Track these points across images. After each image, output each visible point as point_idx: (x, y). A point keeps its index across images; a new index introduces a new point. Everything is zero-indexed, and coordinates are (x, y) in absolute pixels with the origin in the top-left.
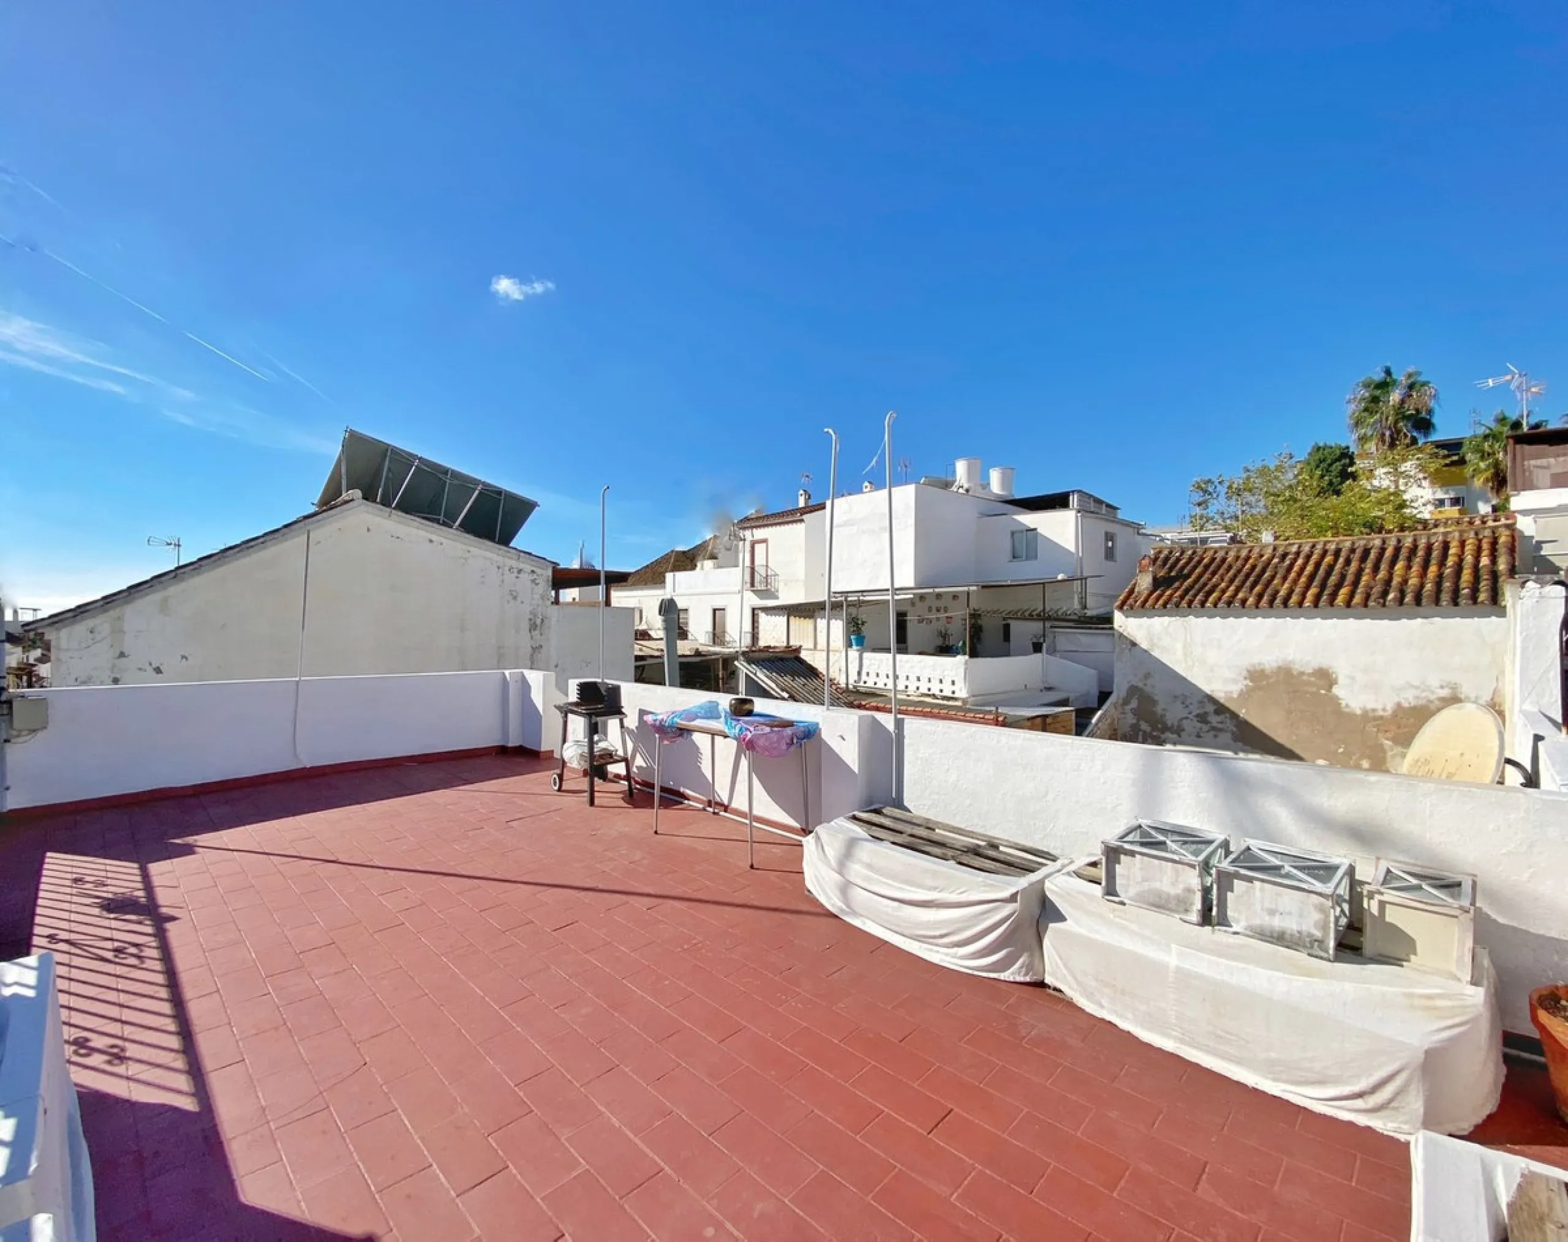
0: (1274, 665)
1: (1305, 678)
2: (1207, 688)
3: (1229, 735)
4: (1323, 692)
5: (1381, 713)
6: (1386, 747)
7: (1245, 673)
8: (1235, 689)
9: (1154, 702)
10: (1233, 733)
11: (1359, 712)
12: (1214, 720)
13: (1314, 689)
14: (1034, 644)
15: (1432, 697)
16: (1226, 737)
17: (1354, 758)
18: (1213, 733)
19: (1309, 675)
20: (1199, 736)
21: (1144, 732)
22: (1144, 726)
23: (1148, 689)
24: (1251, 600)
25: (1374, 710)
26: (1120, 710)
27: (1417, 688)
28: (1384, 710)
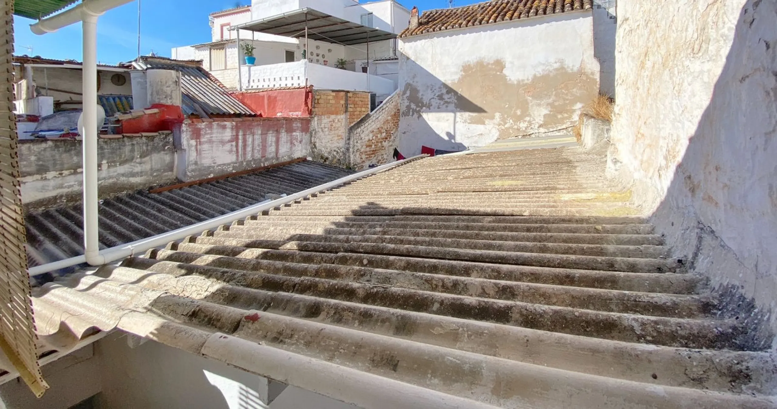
0: (475, 61)
1: (490, 66)
2: (442, 79)
3: (453, 105)
4: (498, 73)
5: (526, 82)
6: (529, 101)
7: (461, 68)
8: (456, 77)
9: (417, 91)
10: (455, 104)
11: (515, 83)
12: (446, 97)
13: (494, 72)
14: (363, 68)
15: (551, 69)
16: (452, 106)
17: (513, 109)
18: (446, 104)
19: (492, 64)
20: (439, 108)
21: (413, 109)
22: (413, 106)
23: (414, 84)
24: (464, 23)
25: (523, 80)
26: (401, 98)
27: (544, 64)
28: (528, 80)
